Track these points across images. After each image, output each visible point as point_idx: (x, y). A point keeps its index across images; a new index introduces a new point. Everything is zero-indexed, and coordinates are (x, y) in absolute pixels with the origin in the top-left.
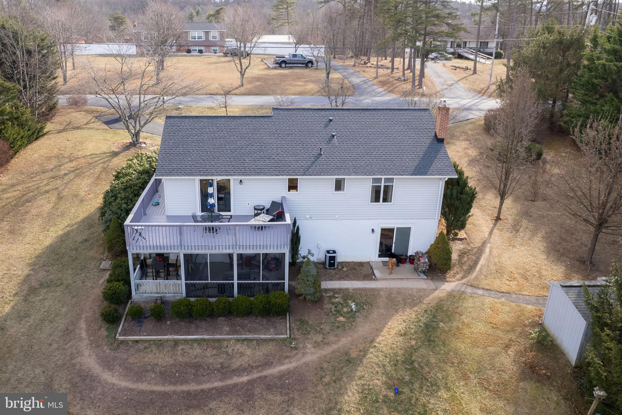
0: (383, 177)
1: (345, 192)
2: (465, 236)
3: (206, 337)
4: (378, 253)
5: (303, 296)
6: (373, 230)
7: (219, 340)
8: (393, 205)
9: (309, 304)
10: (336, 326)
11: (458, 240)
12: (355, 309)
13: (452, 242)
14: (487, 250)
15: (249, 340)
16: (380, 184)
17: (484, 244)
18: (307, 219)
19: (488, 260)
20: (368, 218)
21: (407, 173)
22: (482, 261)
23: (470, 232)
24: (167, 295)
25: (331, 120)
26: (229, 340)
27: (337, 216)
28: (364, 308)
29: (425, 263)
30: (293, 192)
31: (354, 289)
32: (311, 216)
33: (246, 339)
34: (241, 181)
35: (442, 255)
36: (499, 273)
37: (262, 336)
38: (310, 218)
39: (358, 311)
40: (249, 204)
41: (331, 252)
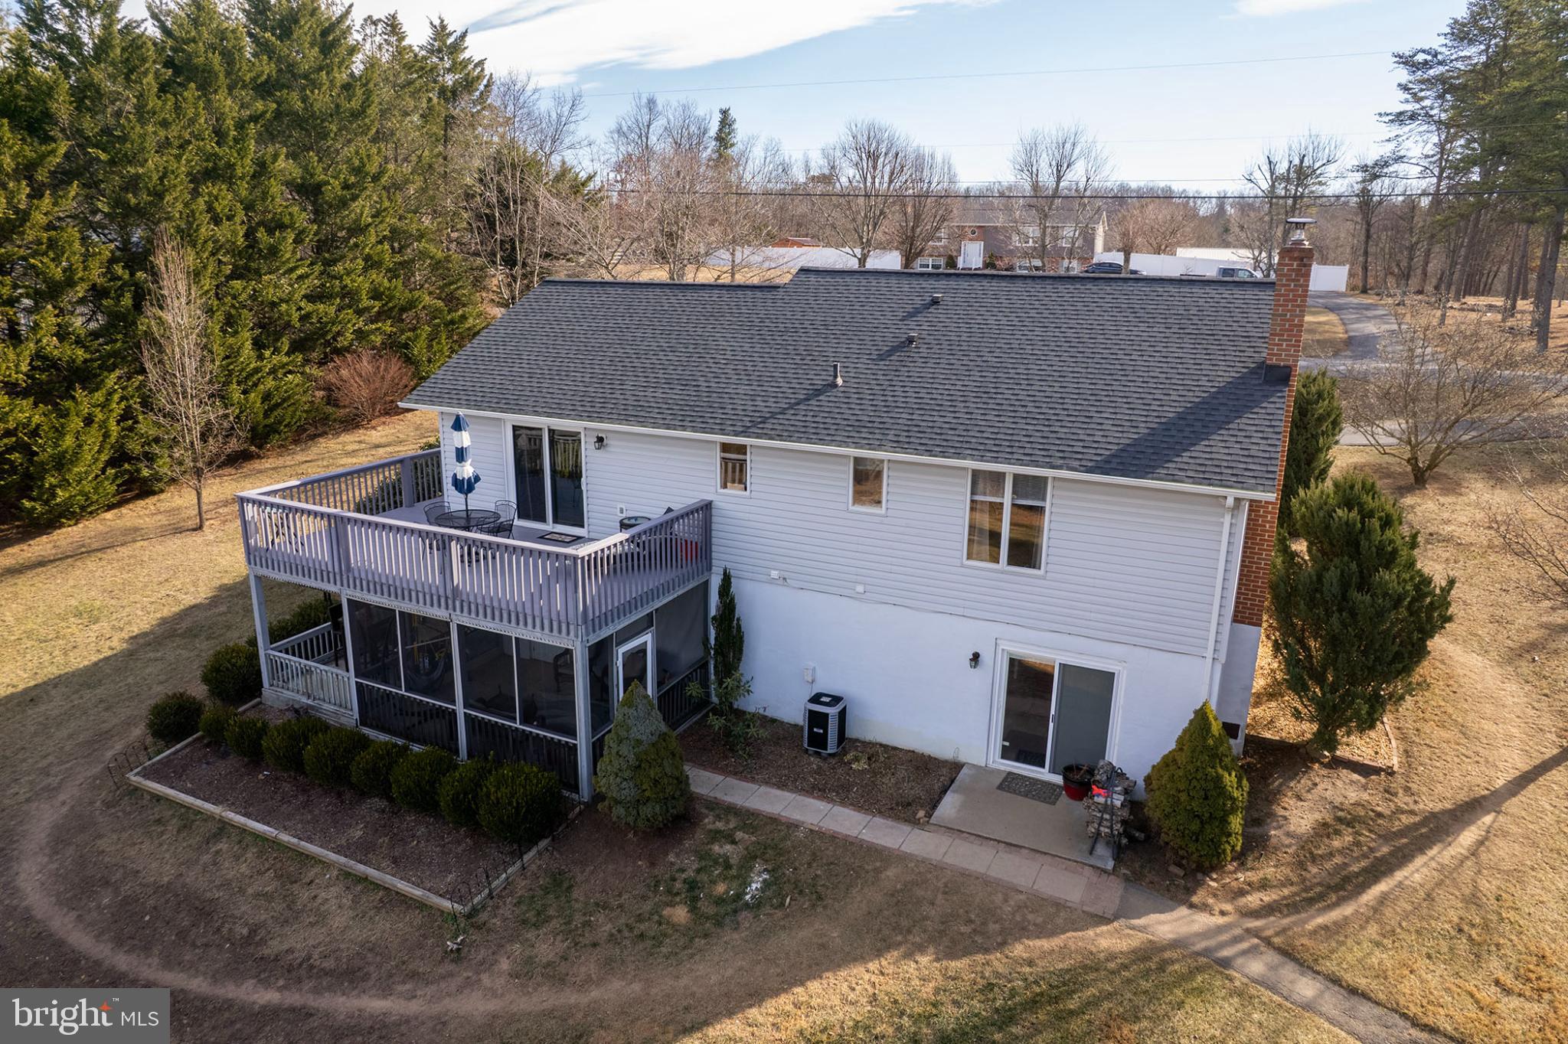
0: (1010, 469)
1: (883, 511)
2: (1395, 762)
3: (285, 837)
4: (997, 741)
5: (606, 803)
6: (976, 657)
7: (306, 858)
8: (1044, 578)
9: (631, 835)
10: (636, 932)
11: (1354, 771)
12: (753, 897)
13: (1324, 772)
14: (1468, 837)
15: (372, 883)
16: (998, 500)
17: (1469, 809)
18: (772, 581)
19: (1447, 875)
20: (960, 611)
21: (1076, 464)
22: (1416, 872)
23: (1427, 752)
24: (326, 706)
25: (935, 302)
26: (326, 865)
27: (860, 588)
28: (782, 904)
29: (1107, 808)
30: (733, 491)
31: (815, 834)
32: (786, 575)
33: (364, 879)
34: (600, 440)
35: (1183, 797)
36: (1470, 938)
37: (403, 886)
38: (781, 581)
39: (757, 905)
40: (622, 511)
41: (824, 699)
